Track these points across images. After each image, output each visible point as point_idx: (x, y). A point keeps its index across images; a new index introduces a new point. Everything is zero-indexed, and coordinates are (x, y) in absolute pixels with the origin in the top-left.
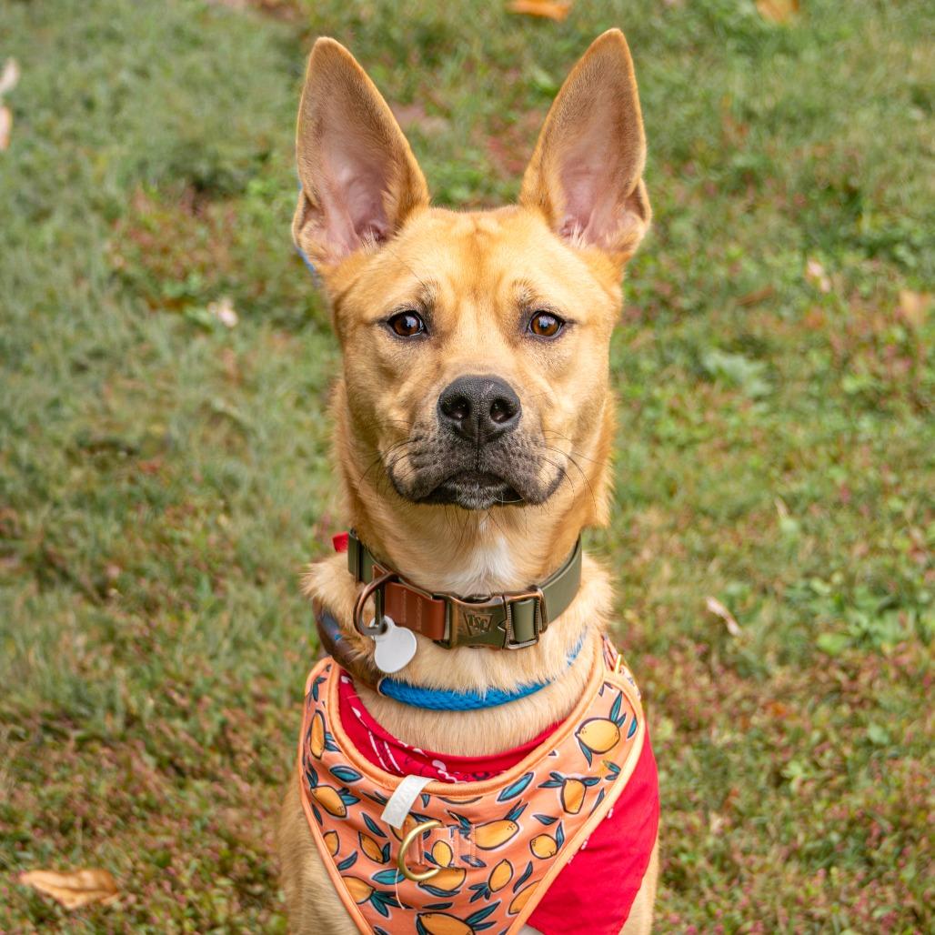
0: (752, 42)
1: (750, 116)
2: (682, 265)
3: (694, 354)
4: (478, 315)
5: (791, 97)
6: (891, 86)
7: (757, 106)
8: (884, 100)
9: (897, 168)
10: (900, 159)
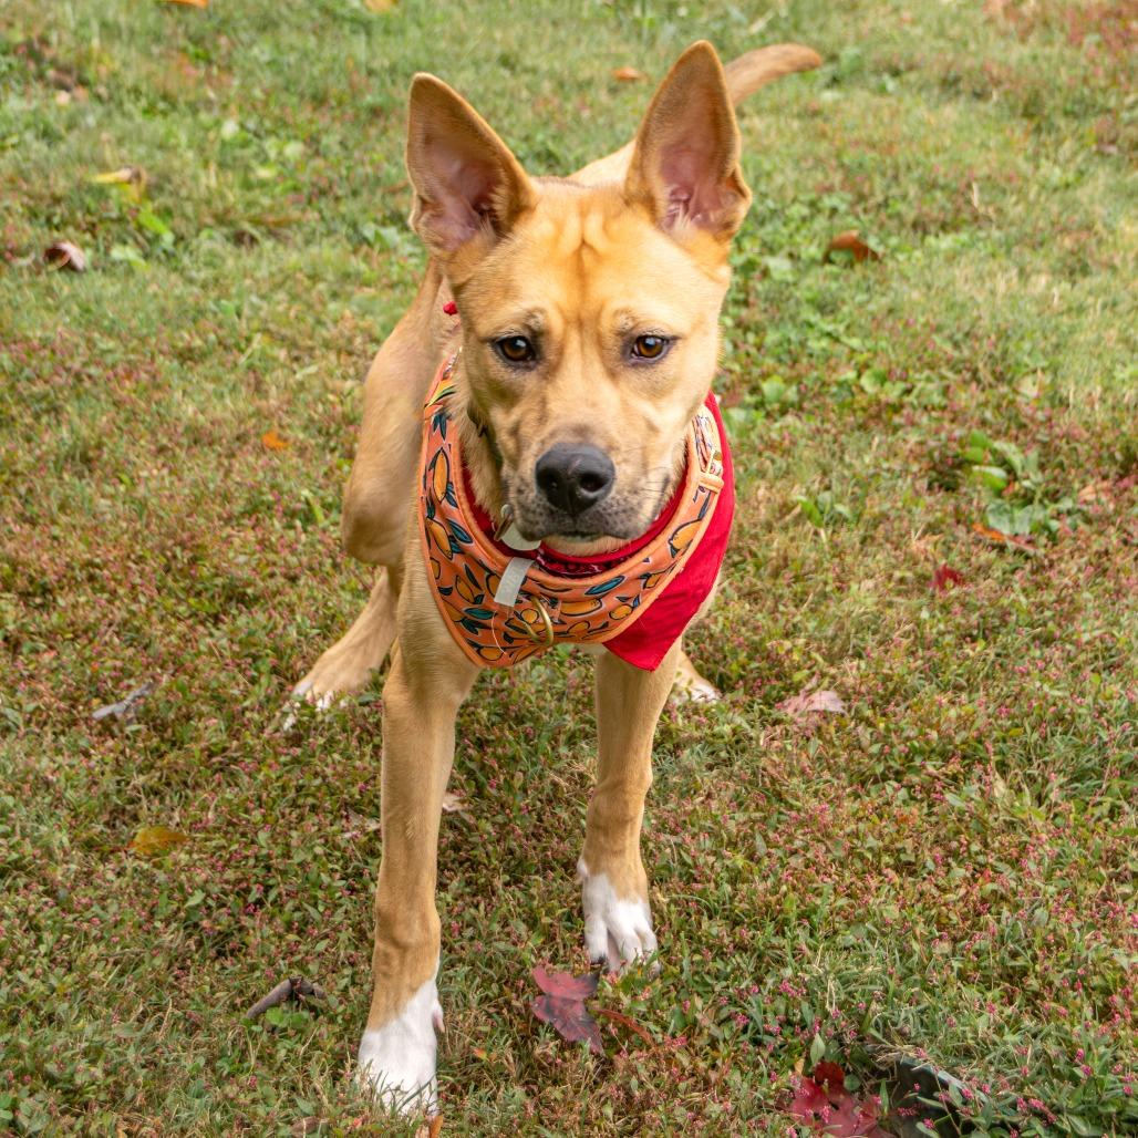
0: (364, 25)
1: (371, 73)
2: (331, 167)
3: (354, 226)
4: (582, 345)
5: (404, 57)
6: (481, 54)
7: (376, 65)
8: (476, 64)
9: (496, 108)
10: (498, 102)
